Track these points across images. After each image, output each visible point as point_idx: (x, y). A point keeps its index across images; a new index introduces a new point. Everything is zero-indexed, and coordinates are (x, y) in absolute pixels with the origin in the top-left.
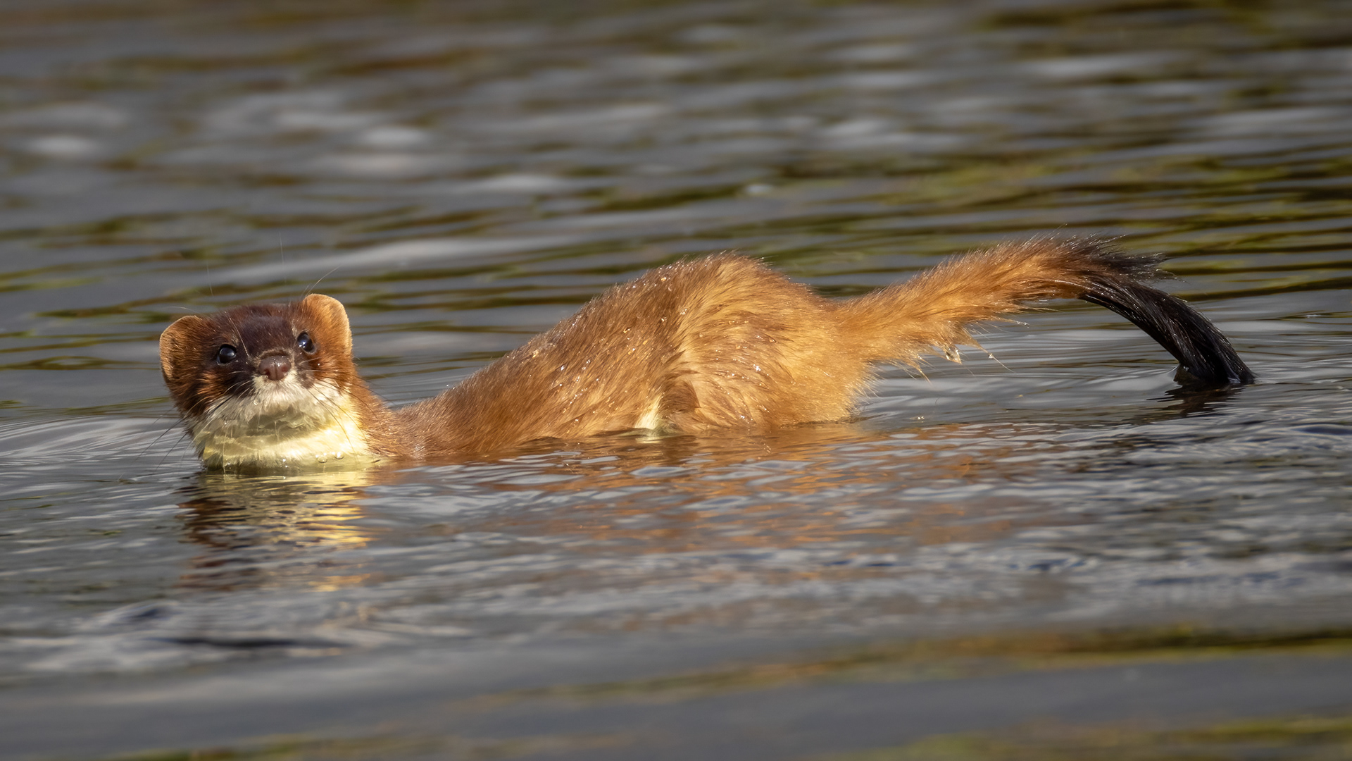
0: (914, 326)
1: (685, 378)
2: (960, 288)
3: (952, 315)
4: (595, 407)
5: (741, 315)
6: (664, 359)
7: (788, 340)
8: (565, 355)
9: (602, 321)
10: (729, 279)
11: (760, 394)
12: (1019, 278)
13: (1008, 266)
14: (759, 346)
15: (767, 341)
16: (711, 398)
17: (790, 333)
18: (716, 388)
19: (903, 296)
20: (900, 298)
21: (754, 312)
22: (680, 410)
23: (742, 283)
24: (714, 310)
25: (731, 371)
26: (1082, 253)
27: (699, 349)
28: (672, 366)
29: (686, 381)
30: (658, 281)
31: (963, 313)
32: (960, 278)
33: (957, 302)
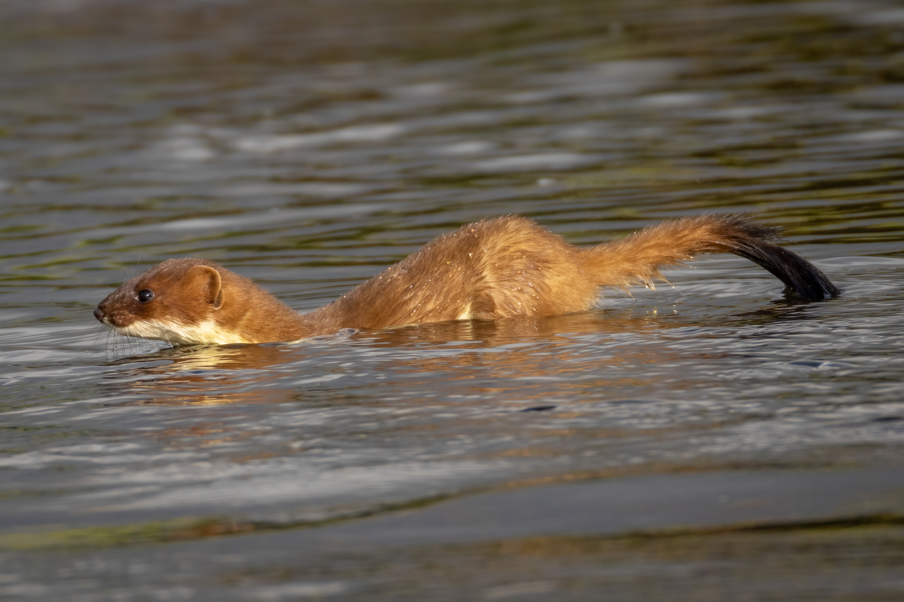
0: (627, 266)
1: (487, 291)
2: (656, 244)
3: (651, 260)
4: (430, 312)
5: (520, 252)
6: (473, 280)
7: (550, 268)
8: (412, 278)
9: (434, 256)
10: (513, 230)
11: (532, 301)
12: (693, 240)
13: (686, 232)
14: (533, 272)
15: (536, 268)
16: (503, 303)
17: (552, 264)
18: (506, 297)
19: (621, 247)
20: (619, 248)
21: (529, 250)
22: (484, 311)
23: (522, 232)
24: (504, 249)
25: (515, 286)
26: (733, 225)
27: (495, 273)
28: (478, 285)
29: (487, 293)
30: (470, 232)
31: (658, 259)
32: (657, 238)
33: (654, 253)
